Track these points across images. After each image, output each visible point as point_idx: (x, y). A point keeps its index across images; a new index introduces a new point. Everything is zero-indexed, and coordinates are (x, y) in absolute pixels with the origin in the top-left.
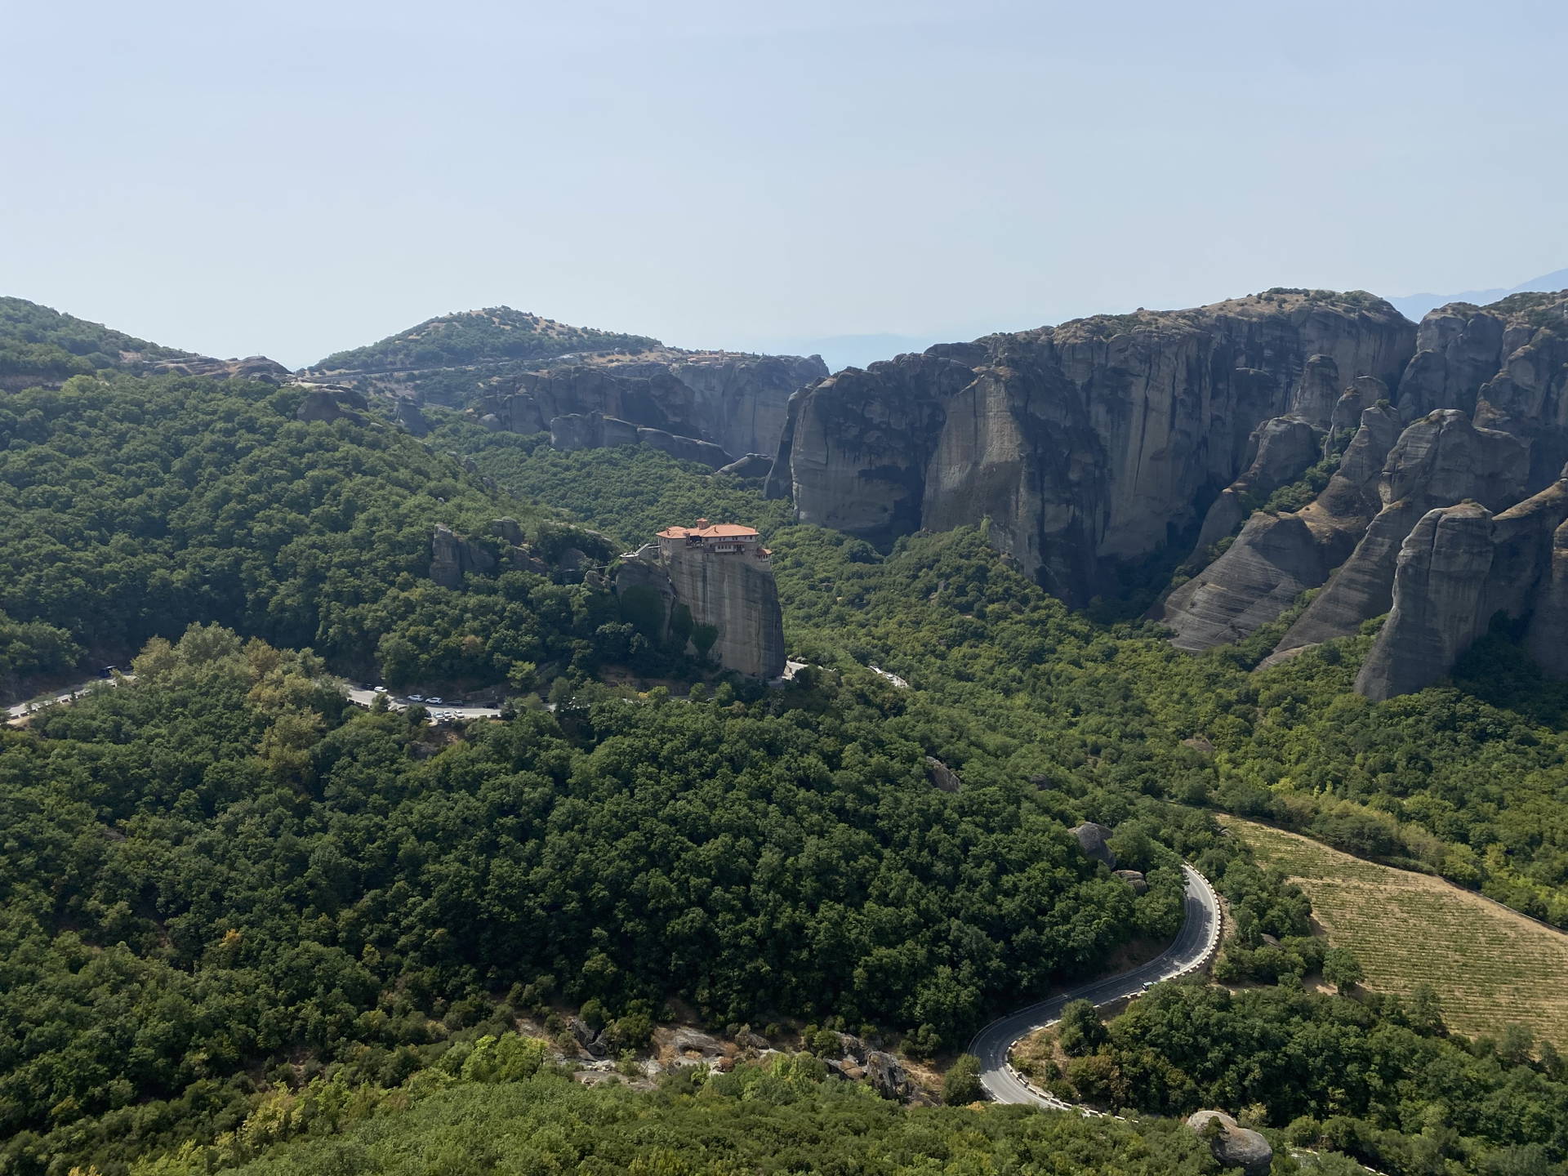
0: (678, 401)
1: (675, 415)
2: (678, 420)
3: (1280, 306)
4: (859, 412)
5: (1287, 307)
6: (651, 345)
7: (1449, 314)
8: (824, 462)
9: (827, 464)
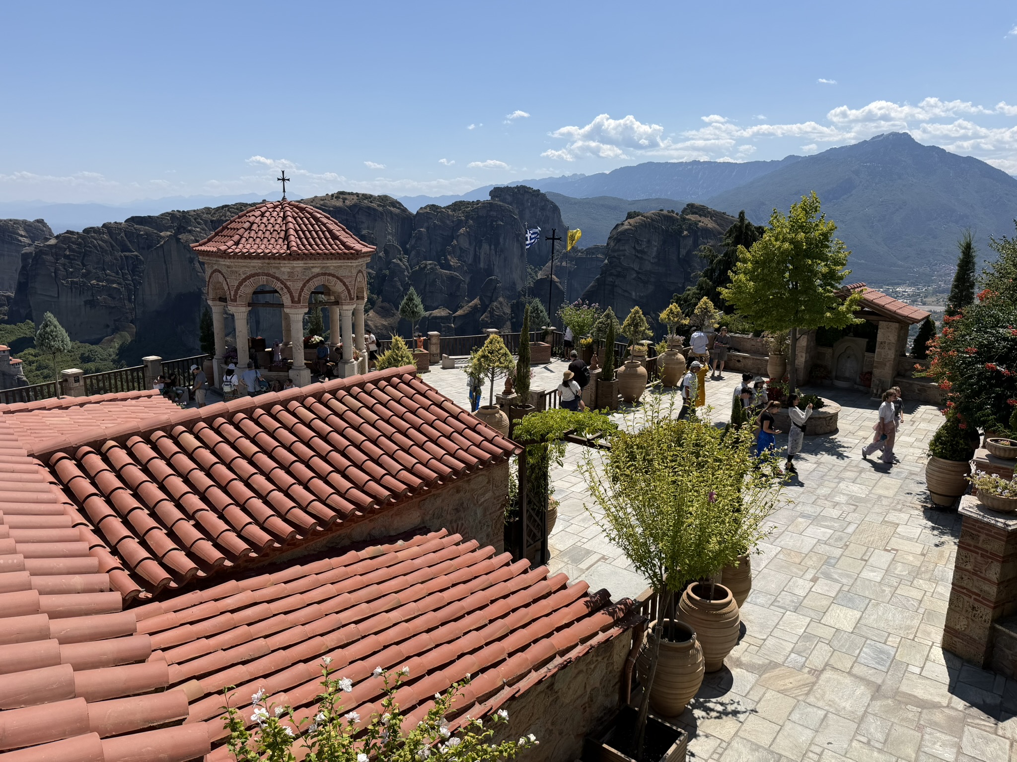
3: (344, 202)
4: (80, 261)
5: (348, 203)
7: (428, 210)
8: (56, 296)
9: (58, 297)
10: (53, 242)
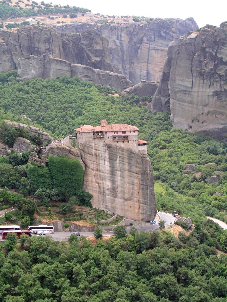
0: (98, 48)
1: (96, 56)
2: (98, 59)
4: (214, 54)
6: (84, 12)
8: (190, 86)
9: (192, 87)
10: (193, 35)
